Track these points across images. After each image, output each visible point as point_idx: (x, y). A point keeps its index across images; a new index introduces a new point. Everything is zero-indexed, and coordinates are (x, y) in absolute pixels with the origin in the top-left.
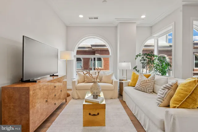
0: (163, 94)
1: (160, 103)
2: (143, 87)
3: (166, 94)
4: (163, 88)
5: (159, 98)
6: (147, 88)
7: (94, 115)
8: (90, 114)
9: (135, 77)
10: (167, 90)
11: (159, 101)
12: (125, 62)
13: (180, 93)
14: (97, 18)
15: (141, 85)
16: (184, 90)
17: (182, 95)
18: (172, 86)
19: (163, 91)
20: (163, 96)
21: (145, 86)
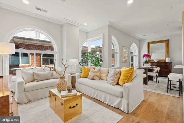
0: (114, 78)
1: (114, 83)
2: (95, 77)
3: (116, 77)
4: (113, 74)
5: (112, 81)
6: (98, 76)
7: (74, 107)
8: (70, 108)
9: (86, 70)
10: (116, 75)
11: (113, 82)
12: (73, 58)
13: (125, 75)
14: (46, 12)
15: (93, 75)
16: (127, 73)
17: (126, 76)
18: (119, 72)
19: (114, 76)
20: (114, 79)
21: (96, 75)
